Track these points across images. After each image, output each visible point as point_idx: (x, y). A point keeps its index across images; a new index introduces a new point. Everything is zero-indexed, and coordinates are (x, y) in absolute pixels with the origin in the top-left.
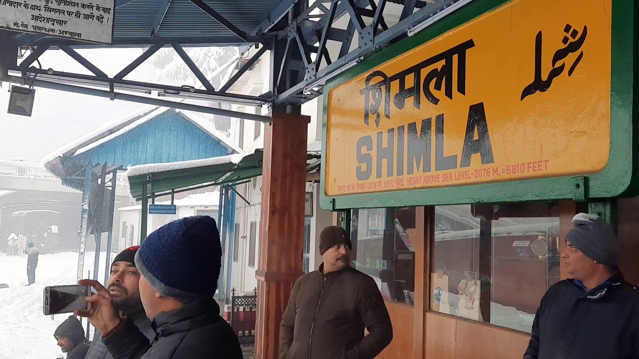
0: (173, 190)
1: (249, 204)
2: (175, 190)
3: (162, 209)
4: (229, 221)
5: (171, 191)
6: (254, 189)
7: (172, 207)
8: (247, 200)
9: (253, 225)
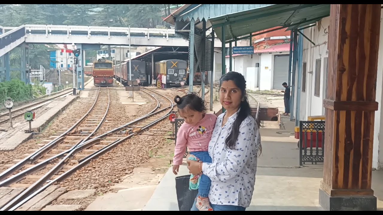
0: (251, 34)
1: (314, 44)
2: (253, 34)
3: (243, 50)
4: (298, 60)
5: (249, 35)
6: (319, 31)
7: (251, 48)
8: (313, 41)
9: (318, 62)
